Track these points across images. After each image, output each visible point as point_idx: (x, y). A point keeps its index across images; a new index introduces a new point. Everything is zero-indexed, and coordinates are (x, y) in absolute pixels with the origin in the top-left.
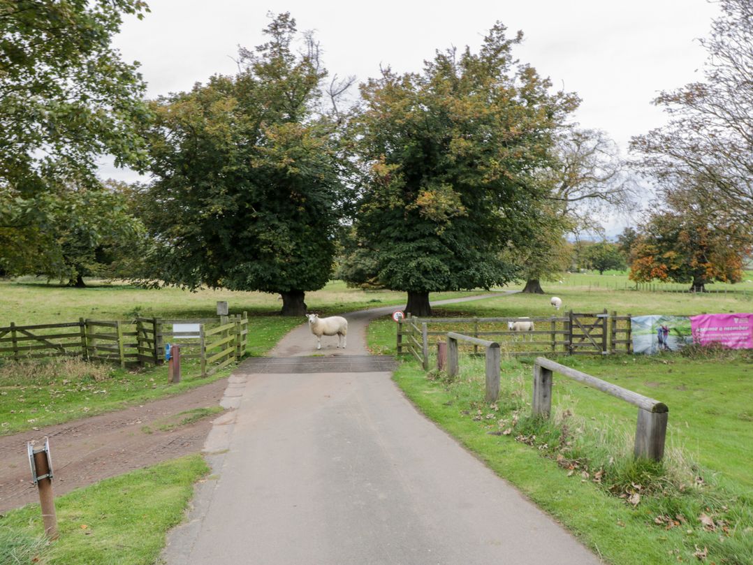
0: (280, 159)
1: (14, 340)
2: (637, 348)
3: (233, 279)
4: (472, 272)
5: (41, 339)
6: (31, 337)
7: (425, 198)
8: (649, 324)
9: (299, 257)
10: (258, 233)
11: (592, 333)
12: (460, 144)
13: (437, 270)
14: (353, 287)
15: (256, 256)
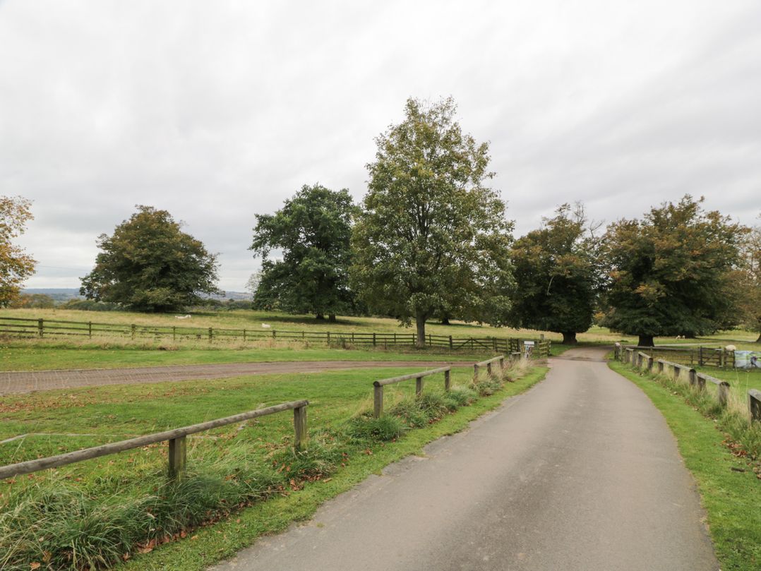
0: (562, 272)
1: (472, 343)
2: (738, 365)
3: (538, 325)
4: (677, 326)
5: (480, 343)
6: (477, 342)
7: (642, 288)
8: (745, 355)
9: (573, 315)
10: (551, 304)
11: (713, 357)
12: (660, 262)
13: (653, 325)
14: (614, 332)
15: (550, 314)
